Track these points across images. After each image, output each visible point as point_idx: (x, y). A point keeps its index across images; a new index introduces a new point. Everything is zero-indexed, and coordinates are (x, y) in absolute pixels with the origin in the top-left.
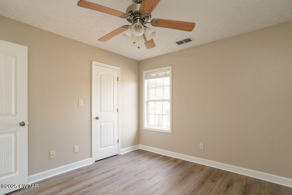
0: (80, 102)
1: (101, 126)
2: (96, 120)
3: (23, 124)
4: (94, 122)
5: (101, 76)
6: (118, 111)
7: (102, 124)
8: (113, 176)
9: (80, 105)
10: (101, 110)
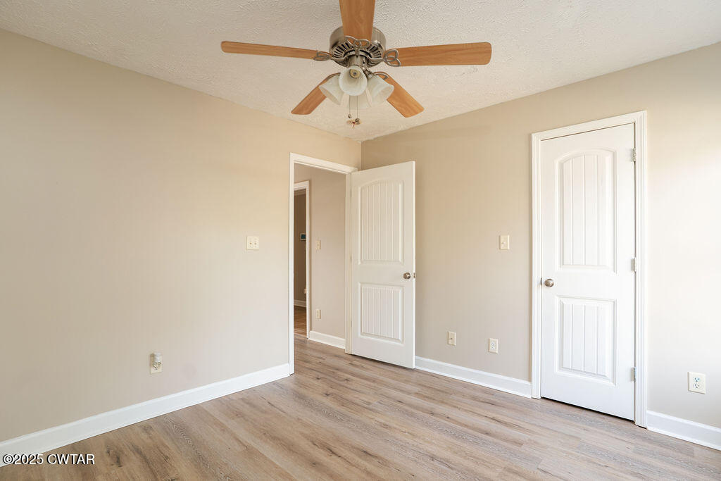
0: (502, 240)
1: (562, 306)
2: (544, 287)
3: (407, 276)
4: (538, 292)
5: (561, 165)
6: (633, 268)
7: (565, 301)
8: (487, 434)
9: (502, 246)
10: (562, 263)
